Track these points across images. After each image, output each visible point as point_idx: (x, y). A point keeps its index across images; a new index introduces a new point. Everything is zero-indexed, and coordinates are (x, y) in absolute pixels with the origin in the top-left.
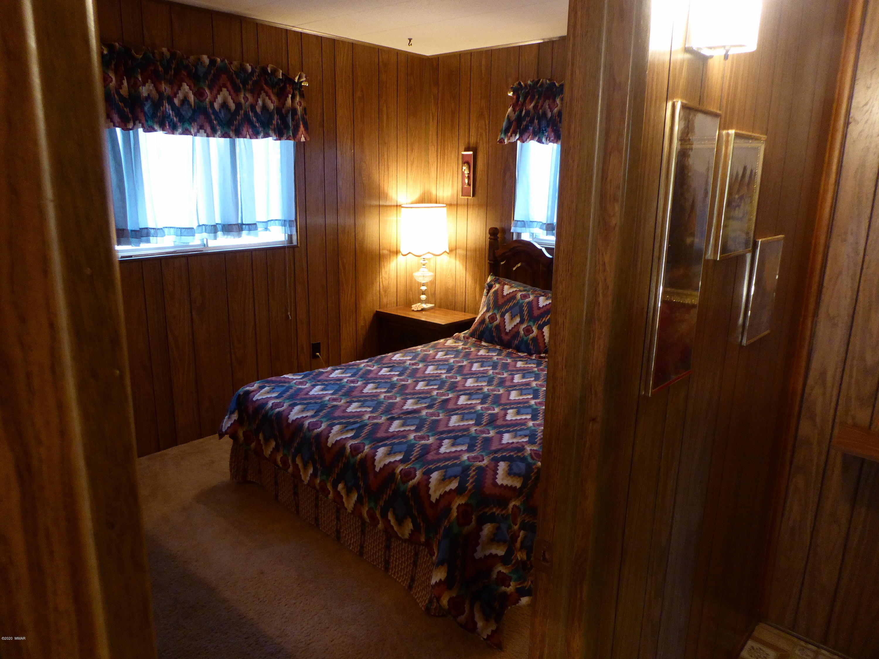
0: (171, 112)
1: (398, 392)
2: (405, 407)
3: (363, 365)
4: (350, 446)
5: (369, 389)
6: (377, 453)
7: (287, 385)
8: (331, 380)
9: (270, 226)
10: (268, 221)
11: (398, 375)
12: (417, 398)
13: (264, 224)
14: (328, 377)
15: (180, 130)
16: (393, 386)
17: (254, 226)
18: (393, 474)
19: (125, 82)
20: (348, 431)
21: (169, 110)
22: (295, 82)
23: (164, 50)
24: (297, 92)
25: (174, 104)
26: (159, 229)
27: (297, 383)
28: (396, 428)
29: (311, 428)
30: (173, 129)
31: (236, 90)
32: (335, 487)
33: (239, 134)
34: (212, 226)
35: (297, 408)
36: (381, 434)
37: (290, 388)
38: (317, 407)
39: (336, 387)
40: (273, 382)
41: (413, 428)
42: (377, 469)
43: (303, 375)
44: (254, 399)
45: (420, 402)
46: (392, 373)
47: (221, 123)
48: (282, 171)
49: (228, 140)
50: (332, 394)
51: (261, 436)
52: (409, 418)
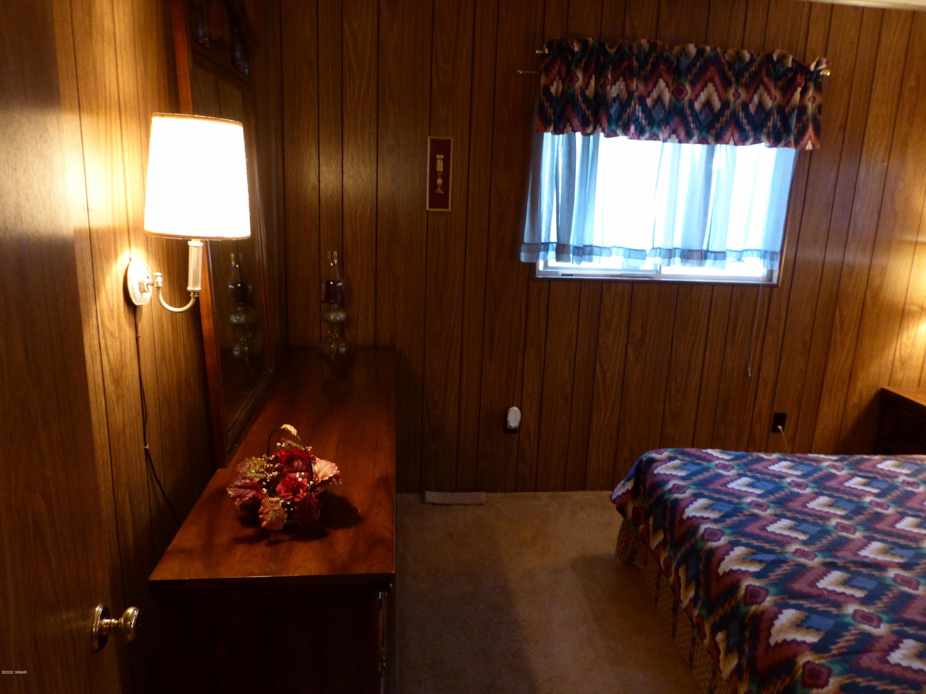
0: (640, 114)
1: (862, 524)
2: (863, 553)
3: (826, 464)
4: (747, 587)
5: (819, 505)
6: (780, 616)
7: (705, 464)
8: (768, 474)
9: (746, 256)
10: (744, 250)
11: (876, 495)
12: (892, 543)
13: (738, 253)
14: (766, 468)
15: (647, 135)
16: (859, 509)
17: (722, 255)
18: (791, 662)
19: (593, 82)
20: (753, 561)
21: (639, 112)
22: (810, 71)
23: (644, 42)
24: (811, 86)
25: (646, 105)
26: (605, 248)
27: (719, 466)
28: (832, 583)
29: (706, 537)
30: (640, 133)
31: (727, 84)
32: (714, 634)
33: (719, 139)
34: (667, 250)
35: (702, 502)
36: (800, 586)
37: (707, 469)
38: (728, 508)
39: (770, 486)
40: (689, 455)
41: (859, 594)
42: (772, 642)
43: (733, 457)
44: (656, 472)
45: (893, 551)
46: (867, 489)
47: (700, 127)
48: (773, 189)
49: (705, 147)
50: (759, 496)
51: (651, 521)
52: (860, 574)
